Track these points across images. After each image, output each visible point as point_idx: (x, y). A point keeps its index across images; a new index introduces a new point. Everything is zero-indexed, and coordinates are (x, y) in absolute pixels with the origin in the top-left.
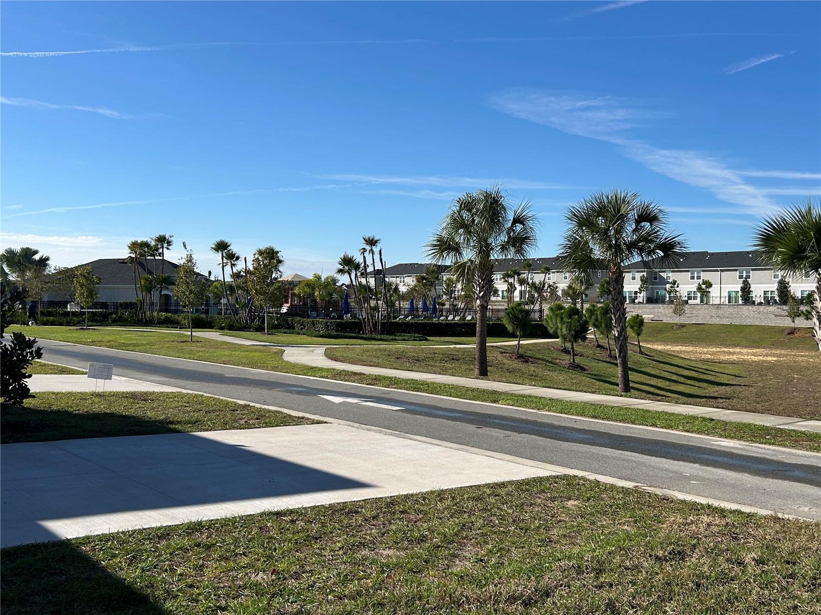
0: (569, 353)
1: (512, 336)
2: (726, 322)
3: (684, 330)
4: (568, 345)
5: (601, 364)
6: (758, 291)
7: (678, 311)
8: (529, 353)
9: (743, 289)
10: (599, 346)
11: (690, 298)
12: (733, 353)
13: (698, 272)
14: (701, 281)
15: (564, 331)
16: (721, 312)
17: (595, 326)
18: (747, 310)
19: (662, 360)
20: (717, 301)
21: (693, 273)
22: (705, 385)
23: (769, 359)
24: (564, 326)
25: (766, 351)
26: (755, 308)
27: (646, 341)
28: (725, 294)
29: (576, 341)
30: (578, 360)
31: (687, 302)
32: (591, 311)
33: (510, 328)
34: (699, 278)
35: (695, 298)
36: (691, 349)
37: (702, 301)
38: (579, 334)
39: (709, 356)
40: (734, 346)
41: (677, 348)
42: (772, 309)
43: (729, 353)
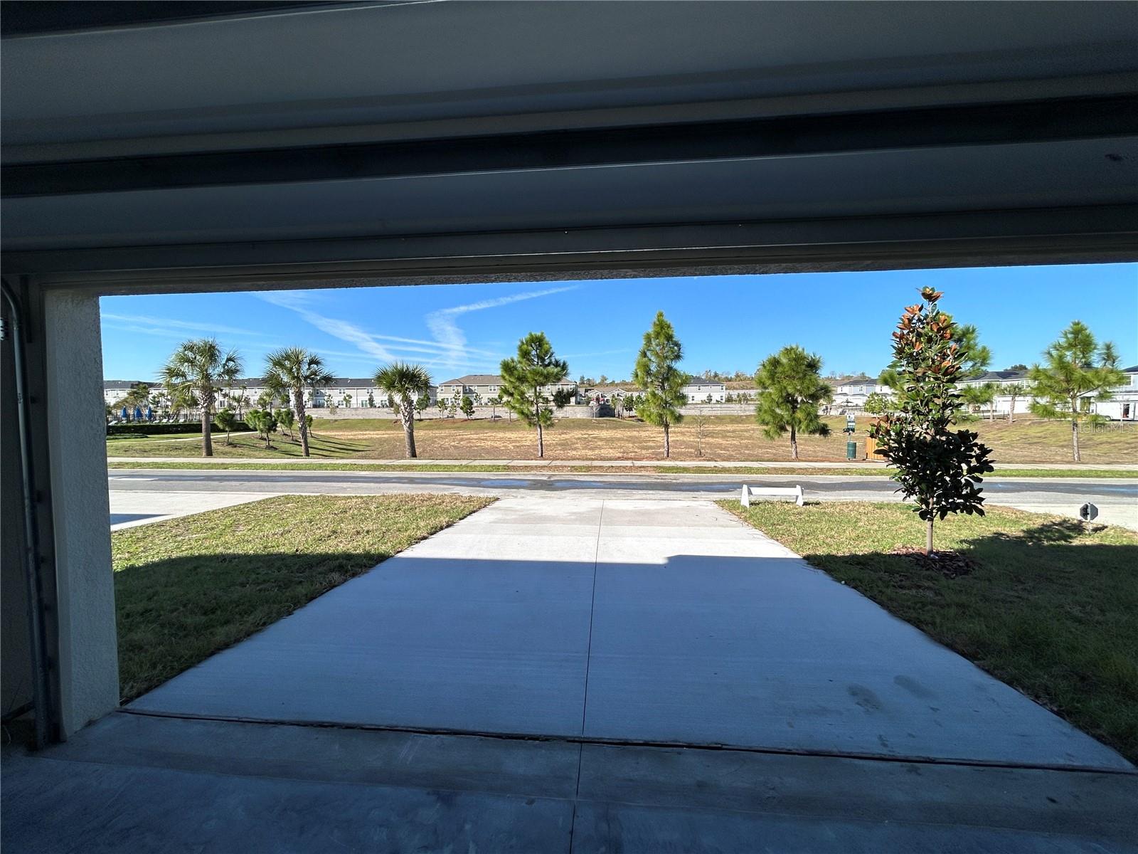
0: (265, 439)
1: (223, 431)
2: (361, 417)
3: (337, 423)
4: (265, 435)
5: (287, 445)
6: (377, 401)
7: (333, 411)
8: (236, 442)
9: (370, 399)
10: (285, 434)
11: (339, 404)
12: (365, 434)
13: (344, 390)
14: (345, 395)
15: (261, 427)
16: (358, 412)
17: (281, 422)
18: (373, 410)
19: (325, 440)
20: (355, 406)
21: (340, 390)
22: (351, 452)
23: (385, 436)
24: (261, 424)
25: (383, 432)
26: (377, 409)
27: (313, 430)
28: (360, 402)
29: (269, 432)
30: (271, 443)
31: (338, 407)
32: (279, 414)
33: (221, 426)
34: (344, 393)
35: (342, 404)
36: (341, 433)
37: (346, 406)
38: (272, 427)
39: (352, 437)
40: (366, 430)
41: (333, 434)
42: (386, 409)
43: (363, 434)
